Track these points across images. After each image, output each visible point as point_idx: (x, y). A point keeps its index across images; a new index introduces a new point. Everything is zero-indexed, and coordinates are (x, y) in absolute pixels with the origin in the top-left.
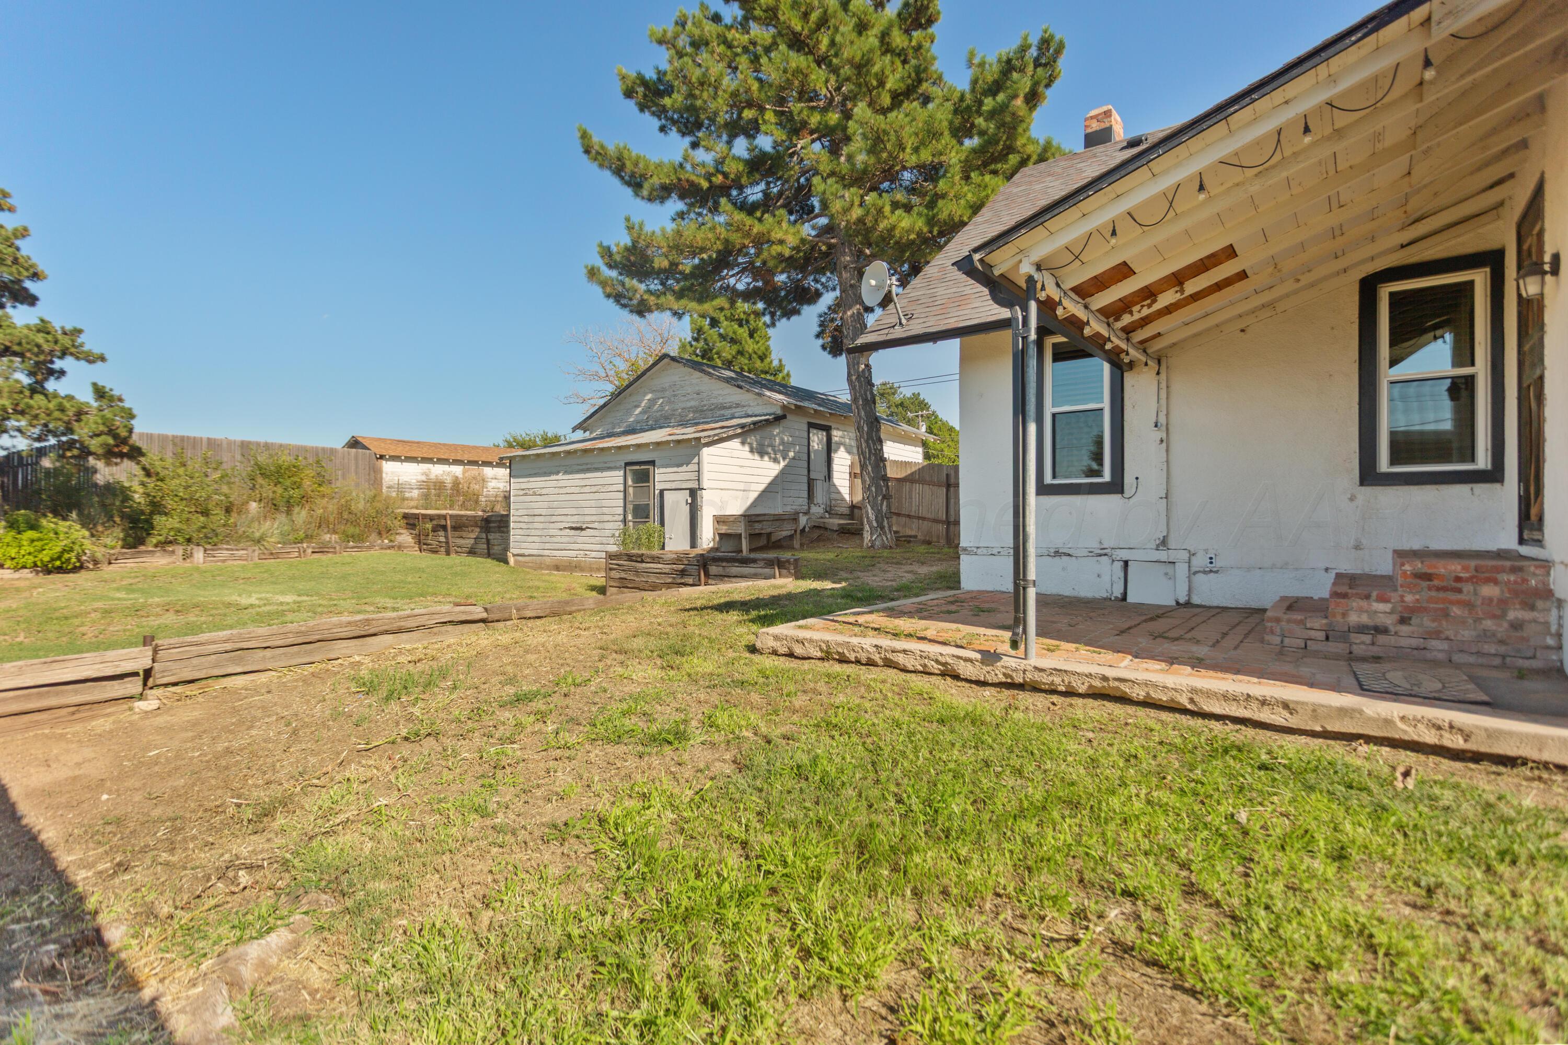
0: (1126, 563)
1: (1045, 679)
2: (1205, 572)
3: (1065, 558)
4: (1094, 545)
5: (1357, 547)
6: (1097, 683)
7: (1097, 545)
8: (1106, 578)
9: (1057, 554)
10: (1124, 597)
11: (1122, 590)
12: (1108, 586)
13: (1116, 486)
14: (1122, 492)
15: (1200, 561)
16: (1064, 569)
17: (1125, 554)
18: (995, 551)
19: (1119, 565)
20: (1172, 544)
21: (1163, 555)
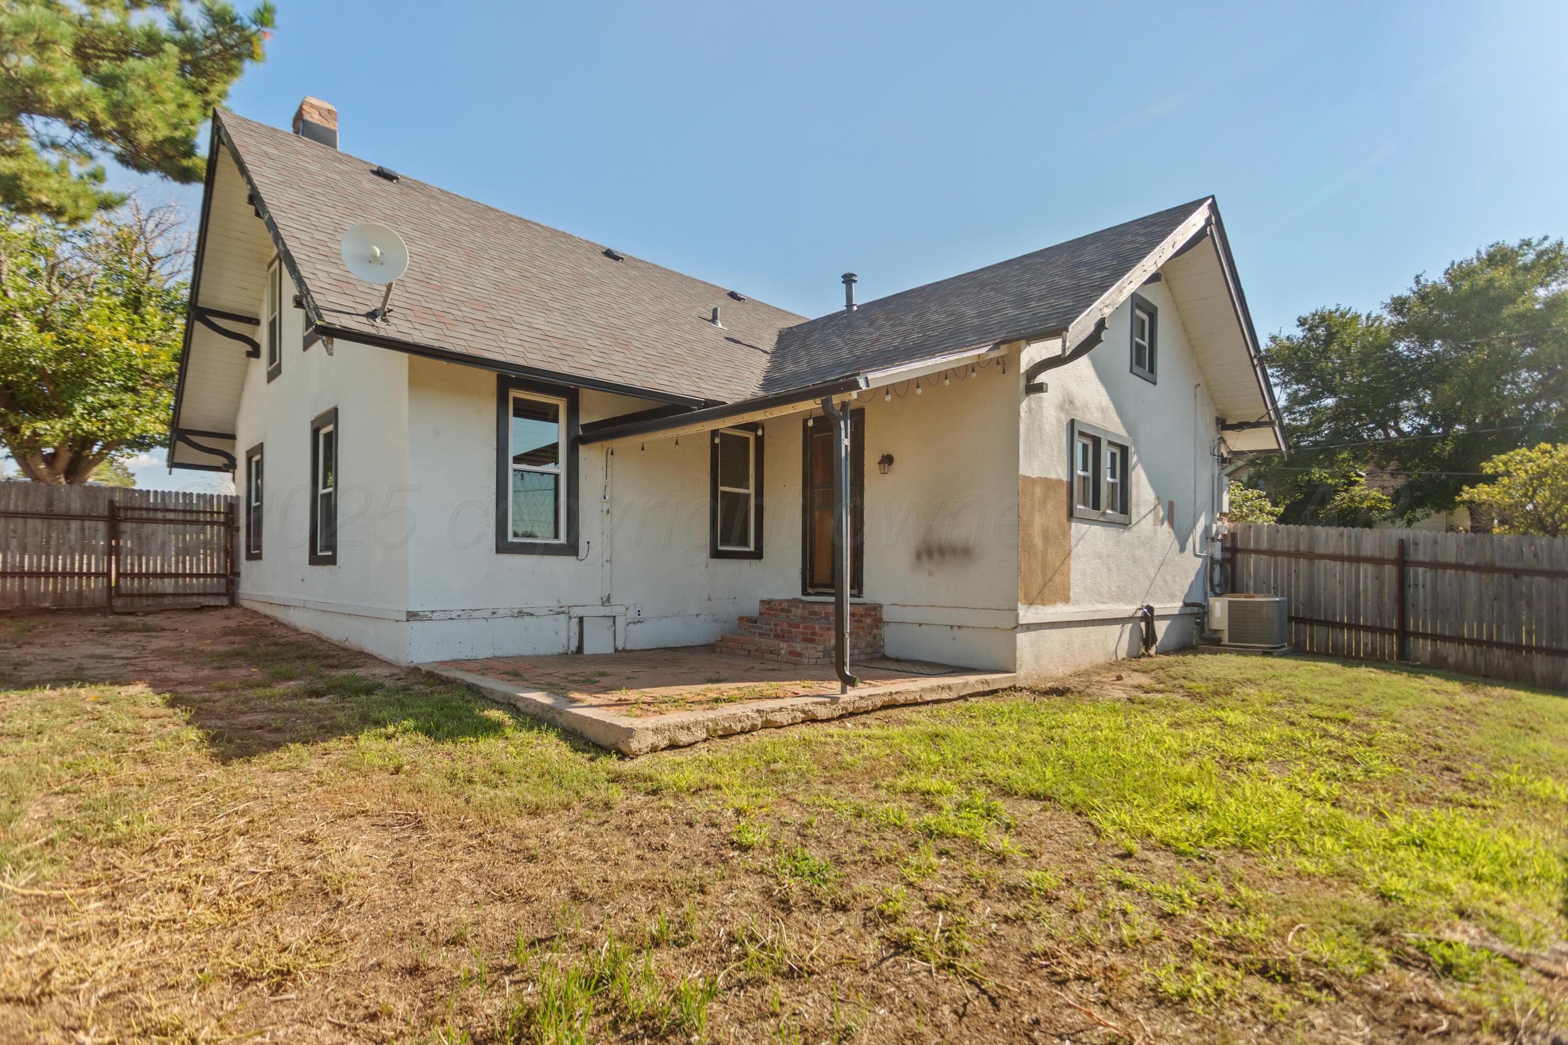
0: (581, 620)
1: (863, 704)
2: (634, 623)
3: (526, 618)
4: (554, 604)
5: (709, 600)
6: (886, 699)
7: (556, 604)
8: (563, 634)
9: (521, 614)
10: (580, 649)
11: (576, 644)
12: (565, 642)
13: (571, 549)
14: (577, 554)
15: (632, 614)
16: (526, 629)
17: (579, 612)
18: (454, 615)
19: (575, 622)
20: (613, 601)
21: (607, 611)
